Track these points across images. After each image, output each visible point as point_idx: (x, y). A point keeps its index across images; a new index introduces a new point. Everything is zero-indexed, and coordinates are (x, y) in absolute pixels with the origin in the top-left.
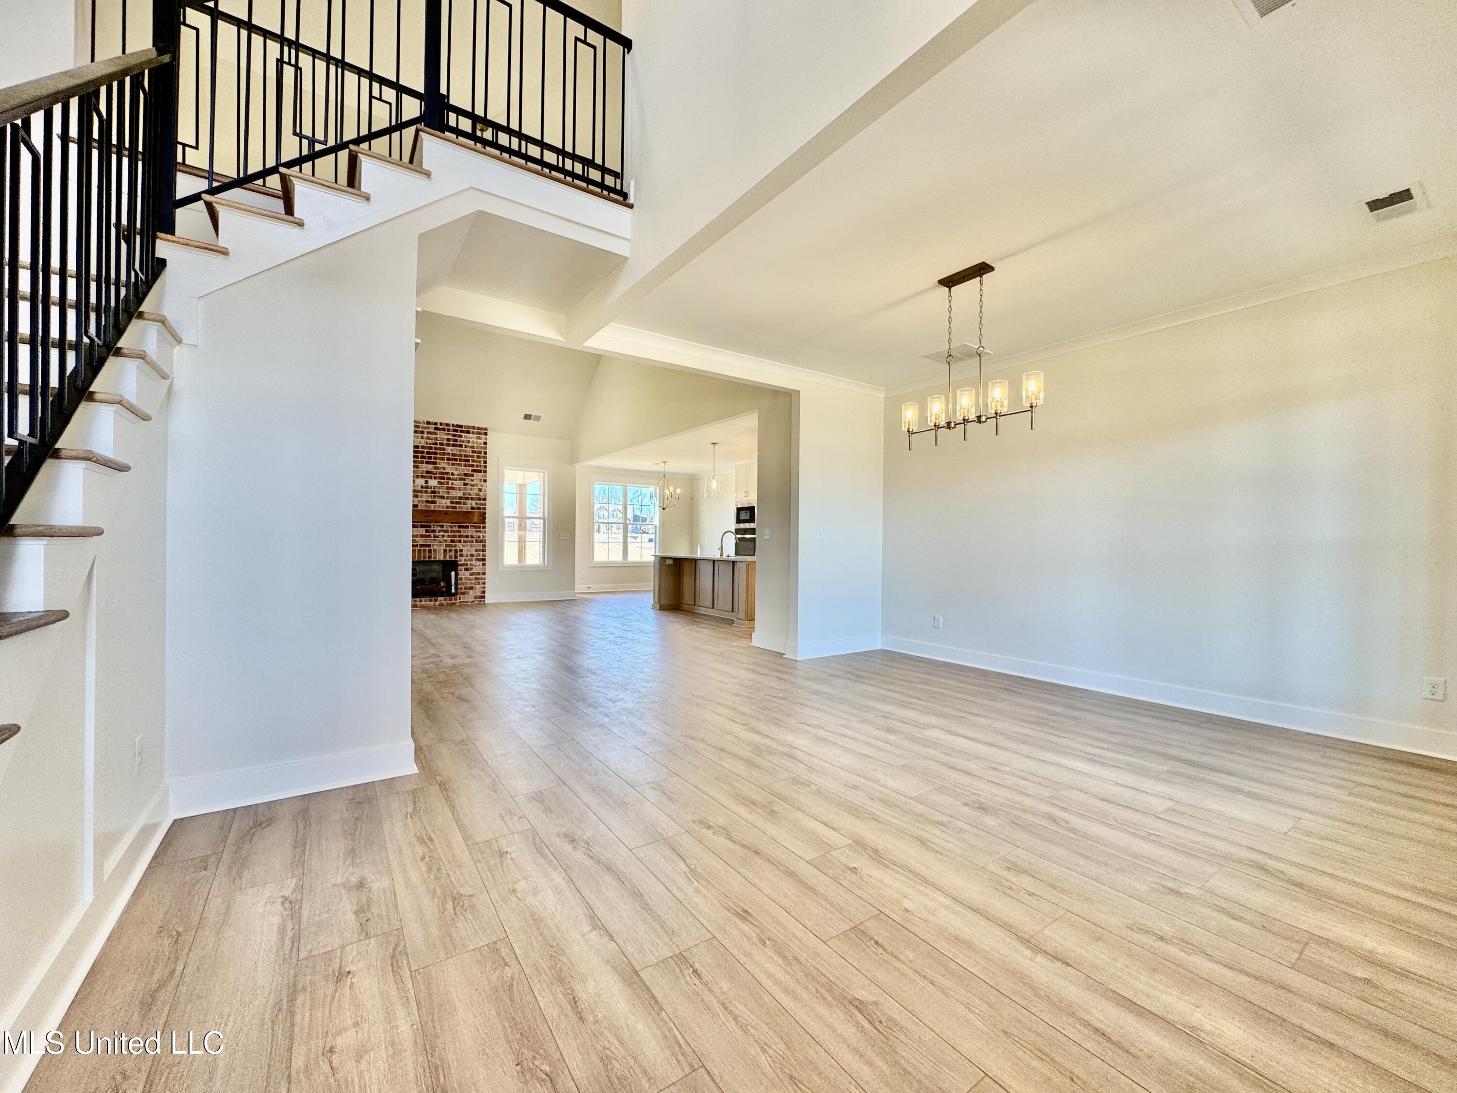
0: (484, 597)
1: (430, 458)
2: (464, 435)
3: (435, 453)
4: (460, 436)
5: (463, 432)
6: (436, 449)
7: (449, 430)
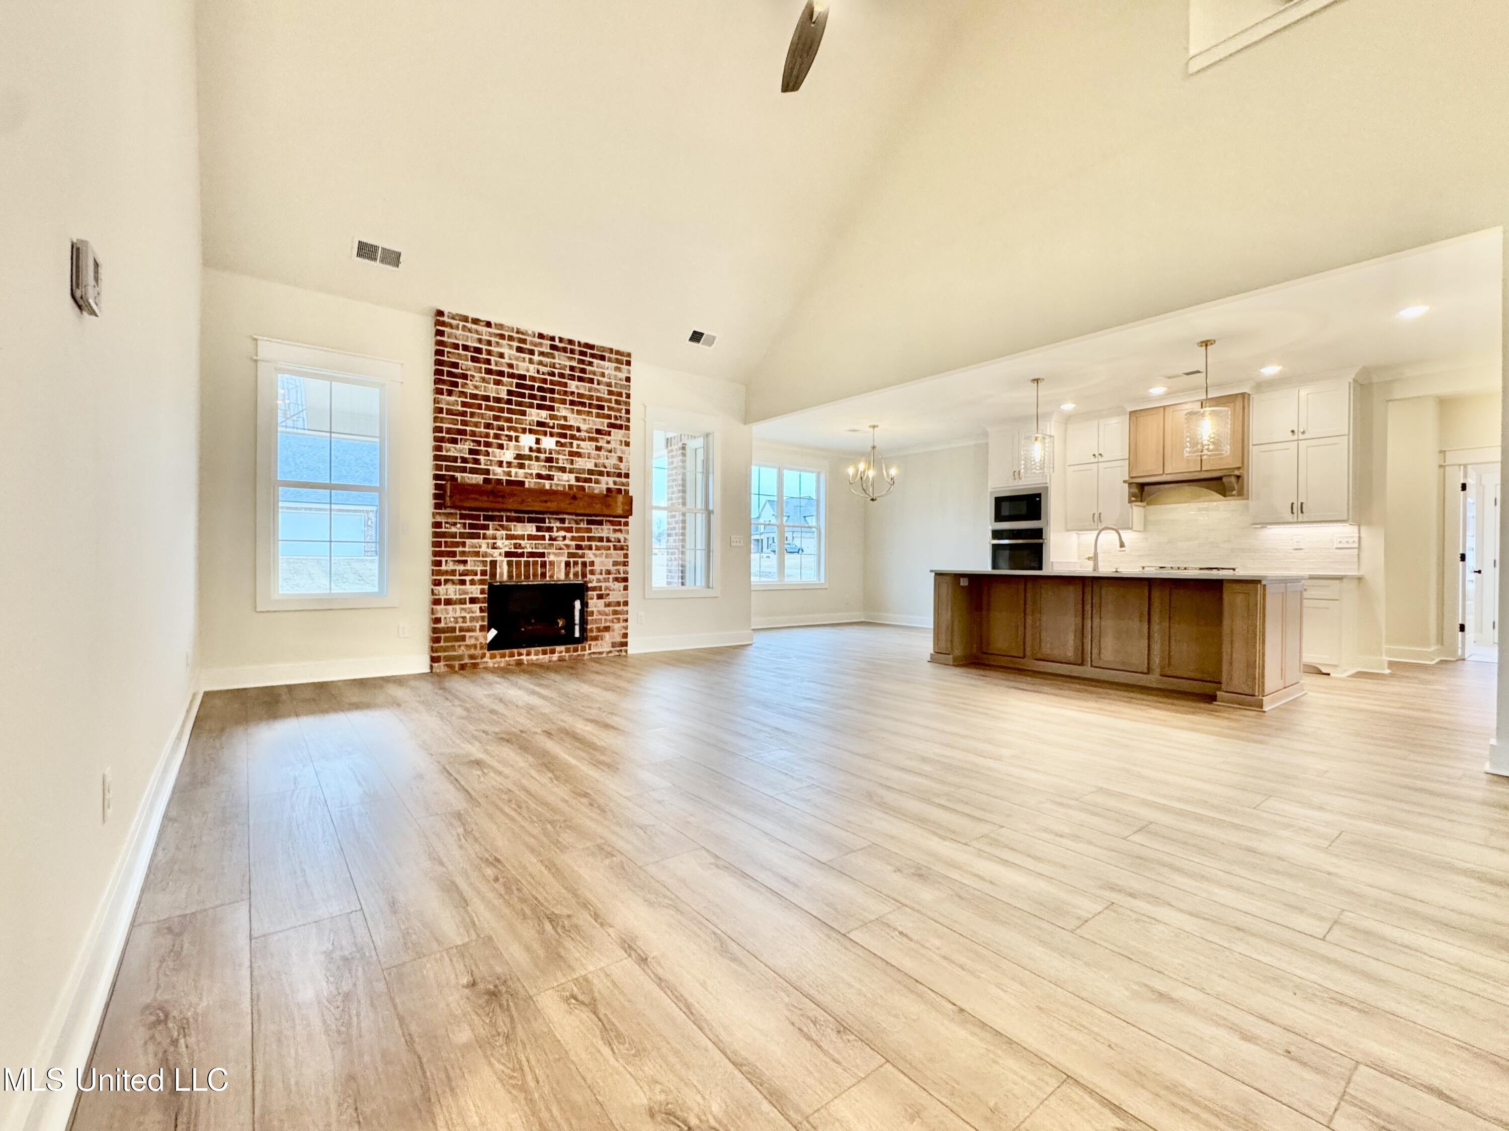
0: (625, 644)
1: (543, 398)
2: (596, 361)
3: (550, 391)
4: (591, 364)
5: (594, 356)
6: (554, 383)
7: (573, 352)
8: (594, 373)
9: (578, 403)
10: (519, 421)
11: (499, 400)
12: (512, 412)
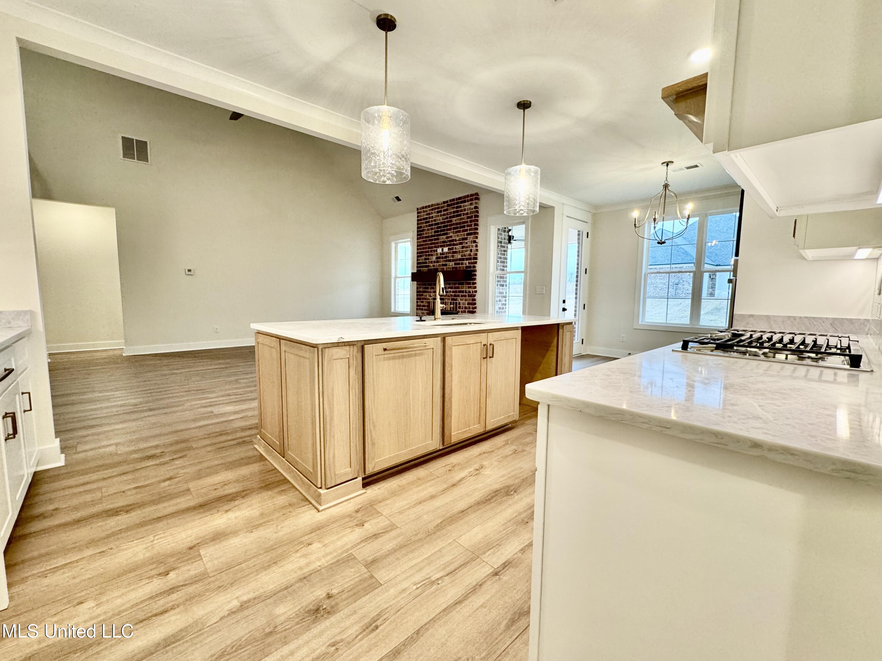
1: (444, 230)
2: (462, 204)
3: (447, 226)
4: (460, 207)
5: (462, 202)
6: (448, 222)
7: (454, 204)
8: (461, 211)
9: (457, 228)
10: (437, 243)
11: (432, 236)
12: (435, 239)
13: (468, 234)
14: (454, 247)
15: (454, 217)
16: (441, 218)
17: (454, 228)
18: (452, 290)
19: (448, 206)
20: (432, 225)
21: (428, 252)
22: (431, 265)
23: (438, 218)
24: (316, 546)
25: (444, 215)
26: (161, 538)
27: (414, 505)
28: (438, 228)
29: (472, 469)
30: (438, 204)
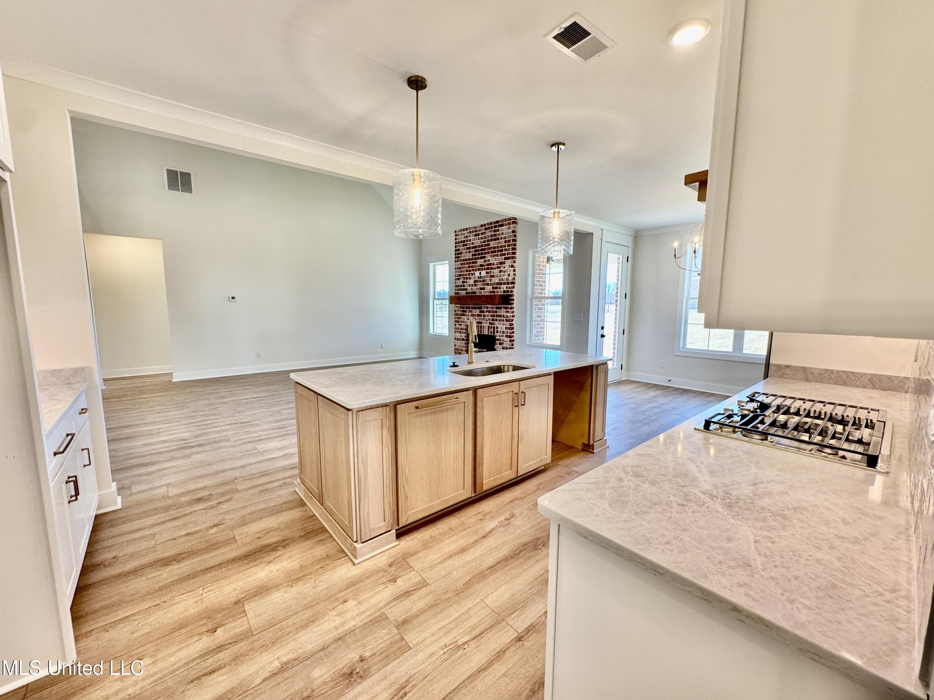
1: (482, 254)
2: (500, 228)
3: (485, 249)
4: (498, 230)
5: (499, 226)
6: (485, 245)
7: (492, 228)
8: (499, 235)
9: (495, 252)
10: (475, 266)
11: (469, 259)
12: (473, 263)
13: (506, 259)
14: (492, 271)
15: (491, 240)
16: (478, 241)
17: (492, 252)
18: (490, 314)
19: (486, 229)
20: (470, 248)
21: (466, 275)
22: (469, 288)
23: (476, 241)
24: (351, 603)
25: (482, 238)
26: (210, 591)
27: (446, 558)
28: (475, 251)
29: (502, 519)
30: (475, 228)
